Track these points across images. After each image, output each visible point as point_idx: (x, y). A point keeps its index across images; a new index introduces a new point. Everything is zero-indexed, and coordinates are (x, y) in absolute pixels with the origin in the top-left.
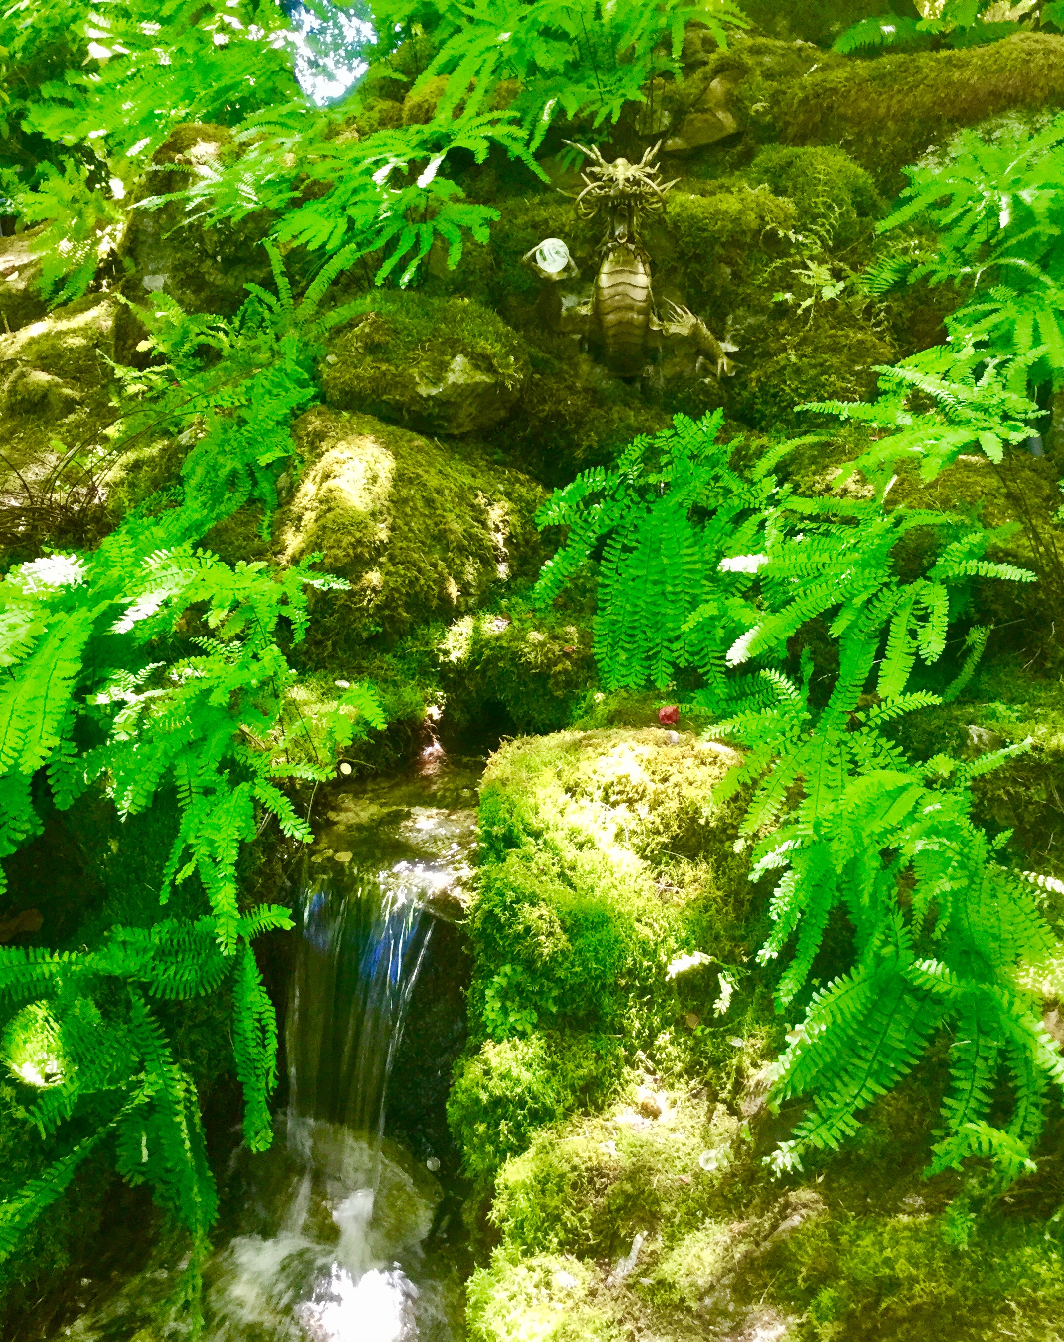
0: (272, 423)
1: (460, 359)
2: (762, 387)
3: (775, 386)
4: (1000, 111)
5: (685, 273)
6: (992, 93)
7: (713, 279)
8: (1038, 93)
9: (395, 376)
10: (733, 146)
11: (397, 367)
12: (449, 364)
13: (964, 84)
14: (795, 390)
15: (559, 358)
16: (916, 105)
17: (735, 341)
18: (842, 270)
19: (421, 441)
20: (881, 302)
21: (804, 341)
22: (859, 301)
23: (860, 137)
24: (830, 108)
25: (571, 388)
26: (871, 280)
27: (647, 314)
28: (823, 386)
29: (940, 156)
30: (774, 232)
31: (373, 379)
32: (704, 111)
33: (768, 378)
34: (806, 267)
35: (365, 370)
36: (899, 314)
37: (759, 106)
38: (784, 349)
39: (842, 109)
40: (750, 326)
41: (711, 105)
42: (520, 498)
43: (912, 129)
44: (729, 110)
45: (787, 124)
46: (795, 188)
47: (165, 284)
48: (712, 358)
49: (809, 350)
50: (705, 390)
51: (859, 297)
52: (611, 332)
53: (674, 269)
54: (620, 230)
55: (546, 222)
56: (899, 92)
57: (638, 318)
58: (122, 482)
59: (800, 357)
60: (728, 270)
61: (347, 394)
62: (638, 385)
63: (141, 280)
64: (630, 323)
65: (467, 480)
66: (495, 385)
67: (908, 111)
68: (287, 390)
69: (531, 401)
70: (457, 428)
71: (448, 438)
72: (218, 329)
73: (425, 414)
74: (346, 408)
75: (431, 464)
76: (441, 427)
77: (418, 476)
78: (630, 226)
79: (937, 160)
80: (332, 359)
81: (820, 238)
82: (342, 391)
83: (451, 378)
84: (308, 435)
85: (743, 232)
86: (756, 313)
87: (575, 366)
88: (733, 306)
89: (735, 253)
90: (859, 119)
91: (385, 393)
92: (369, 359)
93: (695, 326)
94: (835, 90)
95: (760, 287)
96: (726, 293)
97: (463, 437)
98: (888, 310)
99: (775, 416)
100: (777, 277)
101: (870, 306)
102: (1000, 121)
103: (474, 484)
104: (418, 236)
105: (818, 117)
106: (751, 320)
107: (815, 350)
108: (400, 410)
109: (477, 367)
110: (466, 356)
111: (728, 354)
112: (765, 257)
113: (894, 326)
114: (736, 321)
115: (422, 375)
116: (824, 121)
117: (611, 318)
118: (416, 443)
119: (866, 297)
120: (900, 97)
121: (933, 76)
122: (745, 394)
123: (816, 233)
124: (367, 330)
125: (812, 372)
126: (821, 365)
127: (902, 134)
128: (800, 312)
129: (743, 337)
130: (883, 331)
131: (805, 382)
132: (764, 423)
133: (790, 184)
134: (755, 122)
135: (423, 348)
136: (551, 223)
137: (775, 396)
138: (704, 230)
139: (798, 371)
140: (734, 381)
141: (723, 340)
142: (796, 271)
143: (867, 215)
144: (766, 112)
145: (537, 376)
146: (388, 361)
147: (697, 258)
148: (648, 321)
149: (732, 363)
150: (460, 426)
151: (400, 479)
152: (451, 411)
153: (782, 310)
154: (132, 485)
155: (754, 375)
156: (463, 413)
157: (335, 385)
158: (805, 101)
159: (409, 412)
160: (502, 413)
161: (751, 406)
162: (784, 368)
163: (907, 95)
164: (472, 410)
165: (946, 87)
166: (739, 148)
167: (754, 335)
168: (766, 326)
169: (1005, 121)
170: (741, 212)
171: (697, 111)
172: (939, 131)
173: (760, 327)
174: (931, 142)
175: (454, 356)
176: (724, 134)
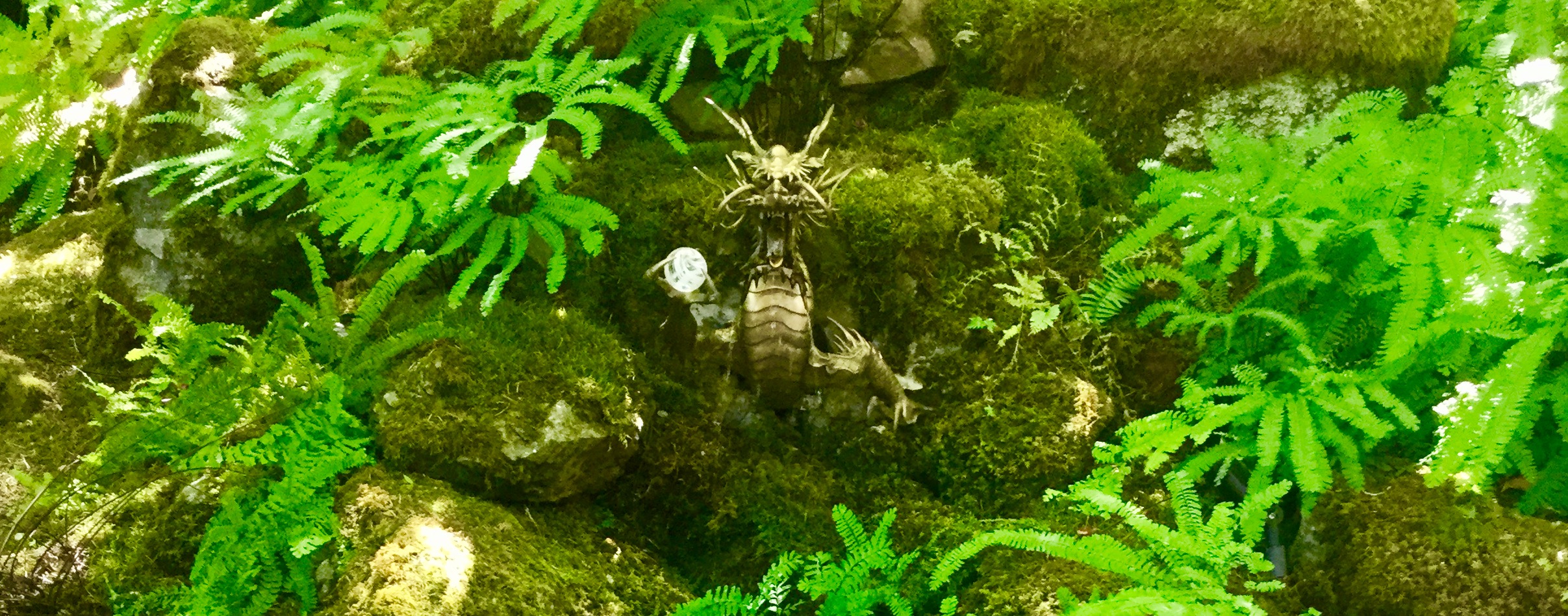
0: (311, 492)
1: (561, 407)
2: (950, 445)
3: (966, 446)
4: (1274, 73)
5: (858, 285)
6: (1264, 50)
7: (893, 295)
8: (1321, 57)
9: (475, 431)
10: (929, 86)
11: (478, 416)
12: (546, 414)
13: (1227, 34)
14: (990, 454)
15: (692, 385)
16: (1166, 56)
17: (918, 374)
18: (1057, 284)
19: (508, 523)
20: (1105, 332)
21: (1005, 386)
22: (1078, 329)
23: (1092, 90)
24: (1057, 46)
25: (707, 429)
26: (1094, 304)
27: (806, 348)
28: (1025, 451)
29: (1193, 124)
30: (974, 234)
31: (445, 433)
32: (894, 36)
33: (957, 432)
34: (1013, 281)
35: (436, 421)
36: (1127, 349)
37: (965, 35)
38: (979, 394)
39: (1072, 50)
40: (938, 357)
41: (902, 29)
42: (635, 596)
43: (1161, 84)
44: (926, 35)
45: (1001, 61)
46: (1006, 162)
47: (166, 243)
48: (889, 399)
49: (1009, 399)
50: (877, 440)
51: (1078, 324)
52: (760, 367)
53: (844, 280)
54: (775, 246)
55: (680, 203)
56: (1146, 33)
57: (794, 352)
58: (106, 541)
59: (998, 408)
60: (914, 283)
61: (410, 451)
62: (793, 419)
63: (132, 233)
64: (785, 357)
65: (566, 574)
66: (605, 440)
67: (1155, 62)
68: (330, 444)
69: (654, 450)
70: (556, 494)
71: (542, 507)
72: (238, 342)
73: (513, 482)
74: (410, 470)
75: (519, 558)
76: (533, 494)
77: (503, 578)
78: (787, 241)
79: (1189, 129)
80: (391, 398)
81: (1034, 239)
82: (403, 448)
83: (549, 434)
84: (358, 511)
85: (935, 235)
86: (946, 342)
87: (712, 397)
88: (918, 332)
89: (923, 261)
90: (1095, 63)
91: (460, 453)
92: (440, 403)
93: (869, 359)
94: (1064, 23)
95: (953, 307)
96: (910, 314)
97: (563, 504)
98: (1113, 342)
99: (963, 484)
100: (976, 294)
101: (1091, 337)
102: (1272, 86)
103: (575, 580)
104: (508, 235)
105: (1040, 58)
106: (939, 351)
107: (1018, 399)
108: (482, 475)
109: (582, 417)
110: (569, 403)
111: (908, 393)
112: (962, 267)
113: (1120, 364)
114: (921, 350)
115: (510, 430)
116: (1049, 62)
117: (760, 350)
118: (503, 526)
119: (1085, 325)
120: (1146, 41)
121: (1191, 16)
122: (927, 450)
123: (1029, 232)
124: (438, 364)
125: (1012, 432)
126: (1024, 421)
127: (1147, 89)
128: (1001, 343)
129: (929, 372)
130: (1105, 371)
131: (1002, 445)
132: (949, 492)
133: (999, 156)
134: (959, 54)
135: (513, 389)
136: (686, 205)
137: (965, 457)
138: (886, 232)
139: (994, 428)
140: (918, 429)
141: (903, 373)
142: (999, 286)
143: (1095, 203)
144: (975, 42)
145: (664, 414)
146: (466, 408)
147: (875, 268)
148: (808, 355)
149: (914, 406)
150: (562, 490)
151: (480, 582)
152: (548, 475)
153: (980, 339)
154: (121, 546)
155: (939, 426)
156: (563, 476)
157: (396, 439)
158: (1026, 33)
159: (492, 479)
160: (616, 471)
161: (935, 467)
162: (977, 422)
163: (1156, 38)
164: (577, 471)
165: (1206, 35)
166: (937, 91)
167: (943, 370)
168: (960, 359)
169: (1278, 87)
170: (932, 207)
171: (885, 35)
172: (1195, 92)
173: (950, 359)
174: (1182, 104)
175: (553, 403)
176: (919, 68)
